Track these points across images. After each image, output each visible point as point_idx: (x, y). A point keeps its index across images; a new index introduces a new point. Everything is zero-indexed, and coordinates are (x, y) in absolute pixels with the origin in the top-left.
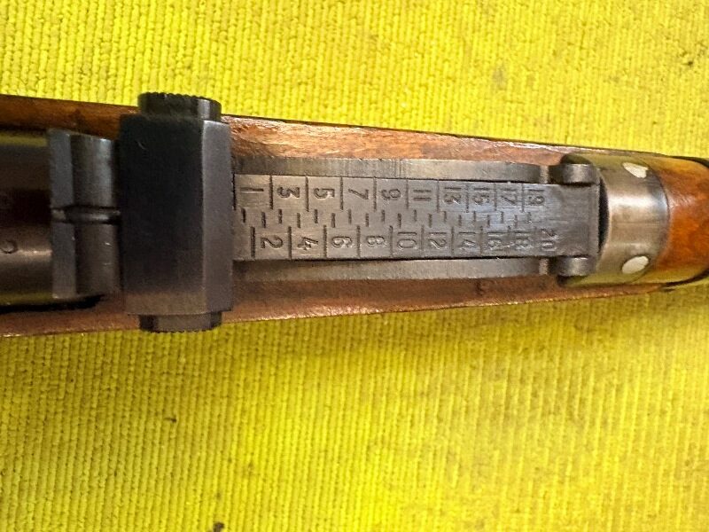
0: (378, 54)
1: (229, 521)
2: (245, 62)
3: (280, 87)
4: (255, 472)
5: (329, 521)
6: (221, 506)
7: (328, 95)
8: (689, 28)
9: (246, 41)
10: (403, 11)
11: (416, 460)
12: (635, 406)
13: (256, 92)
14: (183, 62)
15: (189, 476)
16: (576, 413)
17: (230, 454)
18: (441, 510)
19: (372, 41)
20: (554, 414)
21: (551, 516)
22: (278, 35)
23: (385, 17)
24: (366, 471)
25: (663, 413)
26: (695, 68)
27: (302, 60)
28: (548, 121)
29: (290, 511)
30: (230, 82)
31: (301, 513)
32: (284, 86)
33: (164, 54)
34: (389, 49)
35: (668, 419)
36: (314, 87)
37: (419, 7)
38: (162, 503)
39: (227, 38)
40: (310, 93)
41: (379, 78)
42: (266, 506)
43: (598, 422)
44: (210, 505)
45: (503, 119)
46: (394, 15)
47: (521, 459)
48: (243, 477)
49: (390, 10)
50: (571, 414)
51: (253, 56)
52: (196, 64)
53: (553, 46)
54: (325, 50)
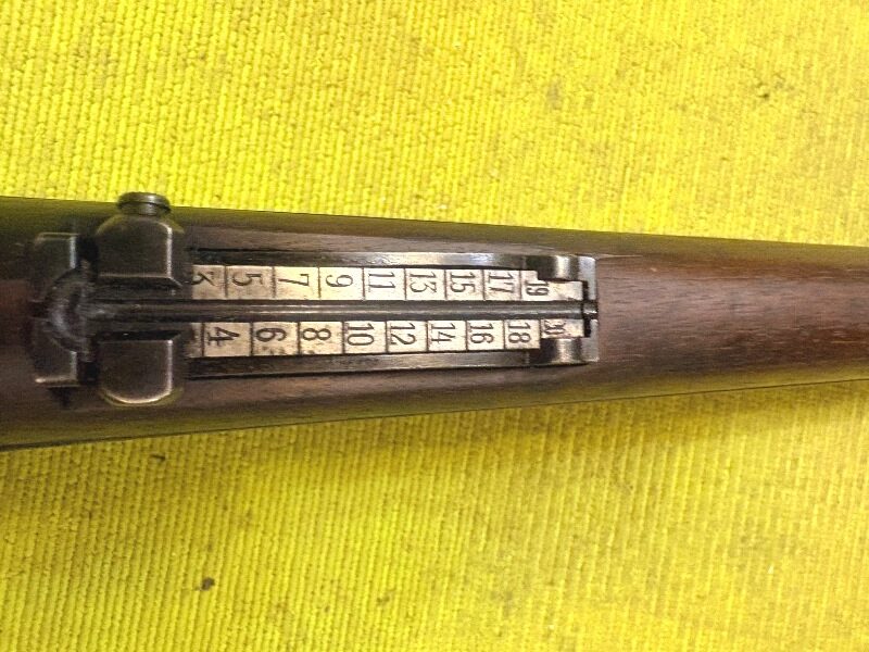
0: (420, 59)
1: (221, 577)
2: (268, 57)
3: (306, 88)
4: (254, 522)
5: (336, 583)
6: (213, 559)
7: (360, 101)
8: (767, 58)
9: (270, 33)
10: (450, 14)
11: (440, 518)
12: (688, 472)
13: (279, 92)
14: (197, 52)
15: (176, 524)
16: (622, 476)
17: (226, 501)
18: (465, 577)
19: (413, 44)
20: (598, 476)
21: (589, 590)
22: (307, 30)
23: (430, 19)
24: (381, 529)
25: (718, 482)
26: (771, 102)
27: (333, 59)
28: (607, 148)
29: (292, 570)
30: (249, 78)
31: (304, 571)
32: (310, 87)
33: (175, 41)
34: (432, 55)
35: (724, 488)
36: (345, 90)
37: (468, 11)
38: (143, 554)
39: (248, 29)
40: (339, 97)
41: (419, 86)
42: (264, 562)
43: (646, 488)
44: (199, 558)
45: (556, 142)
46: (440, 16)
47: (558, 524)
48: (239, 527)
49: (436, 10)
50: (616, 478)
51: (276, 50)
52: (211, 53)
53: (615, 65)
54: (360, 50)
